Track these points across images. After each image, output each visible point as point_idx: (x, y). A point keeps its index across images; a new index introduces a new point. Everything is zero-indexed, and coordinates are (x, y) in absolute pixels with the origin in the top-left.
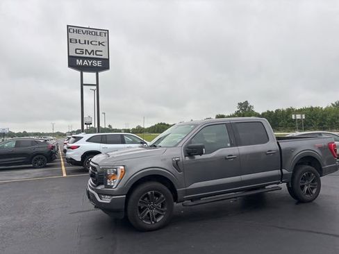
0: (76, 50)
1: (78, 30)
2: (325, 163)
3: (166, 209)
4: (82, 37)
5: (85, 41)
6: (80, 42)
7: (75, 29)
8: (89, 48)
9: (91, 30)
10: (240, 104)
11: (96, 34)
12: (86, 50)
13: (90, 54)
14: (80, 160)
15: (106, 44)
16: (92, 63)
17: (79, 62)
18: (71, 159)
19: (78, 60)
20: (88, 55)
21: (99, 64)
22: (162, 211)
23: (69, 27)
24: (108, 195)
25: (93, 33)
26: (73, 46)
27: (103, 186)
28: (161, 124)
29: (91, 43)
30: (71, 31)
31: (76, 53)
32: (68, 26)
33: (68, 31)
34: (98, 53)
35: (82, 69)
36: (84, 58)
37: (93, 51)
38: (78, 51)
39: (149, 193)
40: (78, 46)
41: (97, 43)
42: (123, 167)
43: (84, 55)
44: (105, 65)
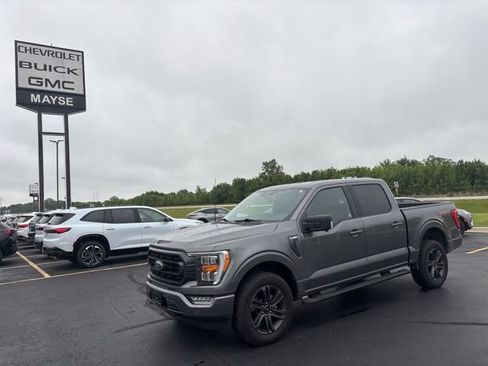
0: (30, 78)
1: (33, 48)
2: (450, 236)
3: (284, 310)
4: (41, 61)
5: (45, 66)
6: (36, 67)
7: (28, 47)
8: (53, 77)
9: (55, 50)
10: (266, 164)
11: (63, 56)
12: (47, 80)
13: (53, 86)
14: (71, 249)
15: (79, 72)
16: (57, 100)
17: (35, 98)
18: (56, 249)
19: (33, 95)
20: (49, 88)
21: (68, 102)
22: (280, 314)
23: (19, 44)
24: (204, 296)
25: (59, 55)
26: (25, 73)
27: (195, 283)
28: (152, 193)
29: (55, 69)
30: (22, 49)
31: (30, 83)
32: (16, 42)
33: (17, 49)
34: (66, 85)
35: (40, 109)
36: (43, 93)
37: (58, 82)
38: (33, 81)
39: (264, 289)
40: (33, 72)
41: (66, 71)
42: (225, 253)
43: (43, 88)
44: (79, 104)
